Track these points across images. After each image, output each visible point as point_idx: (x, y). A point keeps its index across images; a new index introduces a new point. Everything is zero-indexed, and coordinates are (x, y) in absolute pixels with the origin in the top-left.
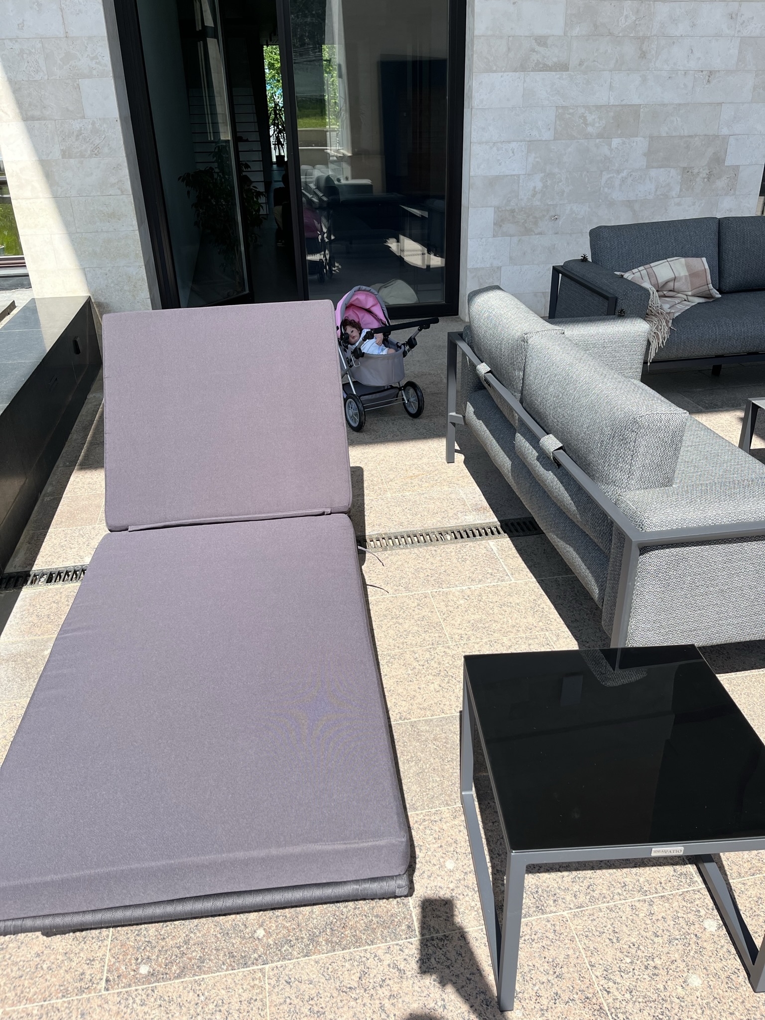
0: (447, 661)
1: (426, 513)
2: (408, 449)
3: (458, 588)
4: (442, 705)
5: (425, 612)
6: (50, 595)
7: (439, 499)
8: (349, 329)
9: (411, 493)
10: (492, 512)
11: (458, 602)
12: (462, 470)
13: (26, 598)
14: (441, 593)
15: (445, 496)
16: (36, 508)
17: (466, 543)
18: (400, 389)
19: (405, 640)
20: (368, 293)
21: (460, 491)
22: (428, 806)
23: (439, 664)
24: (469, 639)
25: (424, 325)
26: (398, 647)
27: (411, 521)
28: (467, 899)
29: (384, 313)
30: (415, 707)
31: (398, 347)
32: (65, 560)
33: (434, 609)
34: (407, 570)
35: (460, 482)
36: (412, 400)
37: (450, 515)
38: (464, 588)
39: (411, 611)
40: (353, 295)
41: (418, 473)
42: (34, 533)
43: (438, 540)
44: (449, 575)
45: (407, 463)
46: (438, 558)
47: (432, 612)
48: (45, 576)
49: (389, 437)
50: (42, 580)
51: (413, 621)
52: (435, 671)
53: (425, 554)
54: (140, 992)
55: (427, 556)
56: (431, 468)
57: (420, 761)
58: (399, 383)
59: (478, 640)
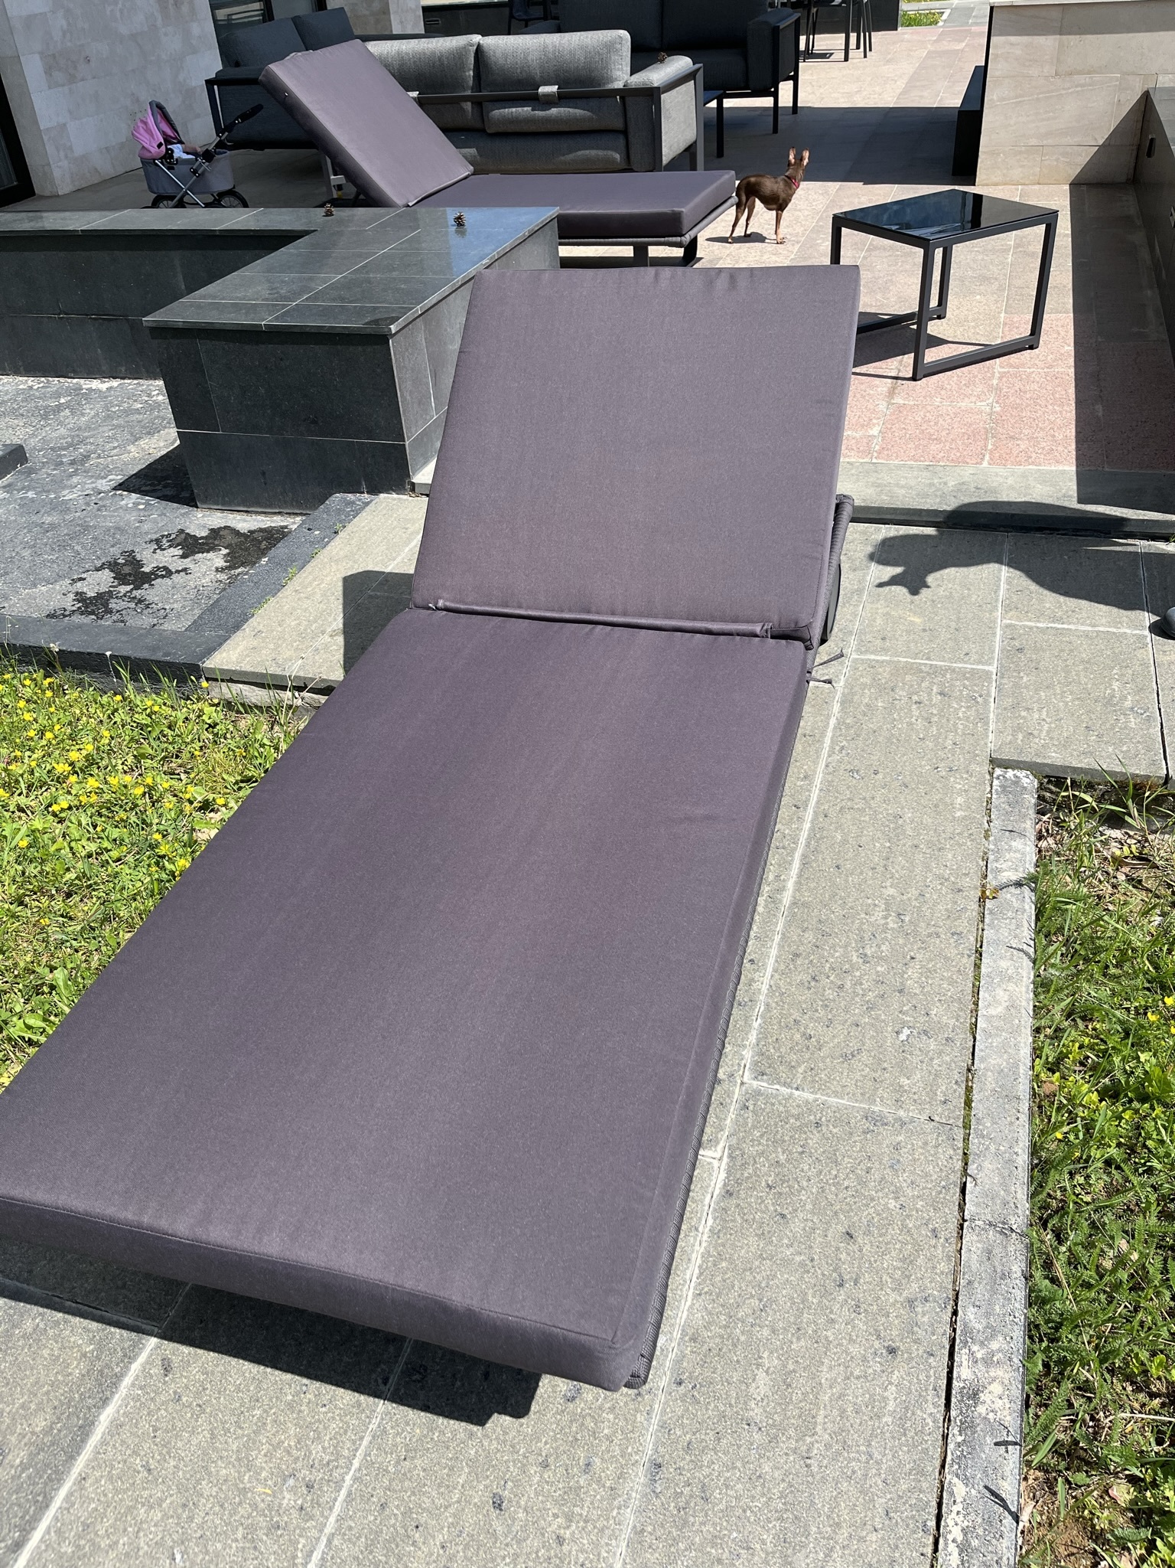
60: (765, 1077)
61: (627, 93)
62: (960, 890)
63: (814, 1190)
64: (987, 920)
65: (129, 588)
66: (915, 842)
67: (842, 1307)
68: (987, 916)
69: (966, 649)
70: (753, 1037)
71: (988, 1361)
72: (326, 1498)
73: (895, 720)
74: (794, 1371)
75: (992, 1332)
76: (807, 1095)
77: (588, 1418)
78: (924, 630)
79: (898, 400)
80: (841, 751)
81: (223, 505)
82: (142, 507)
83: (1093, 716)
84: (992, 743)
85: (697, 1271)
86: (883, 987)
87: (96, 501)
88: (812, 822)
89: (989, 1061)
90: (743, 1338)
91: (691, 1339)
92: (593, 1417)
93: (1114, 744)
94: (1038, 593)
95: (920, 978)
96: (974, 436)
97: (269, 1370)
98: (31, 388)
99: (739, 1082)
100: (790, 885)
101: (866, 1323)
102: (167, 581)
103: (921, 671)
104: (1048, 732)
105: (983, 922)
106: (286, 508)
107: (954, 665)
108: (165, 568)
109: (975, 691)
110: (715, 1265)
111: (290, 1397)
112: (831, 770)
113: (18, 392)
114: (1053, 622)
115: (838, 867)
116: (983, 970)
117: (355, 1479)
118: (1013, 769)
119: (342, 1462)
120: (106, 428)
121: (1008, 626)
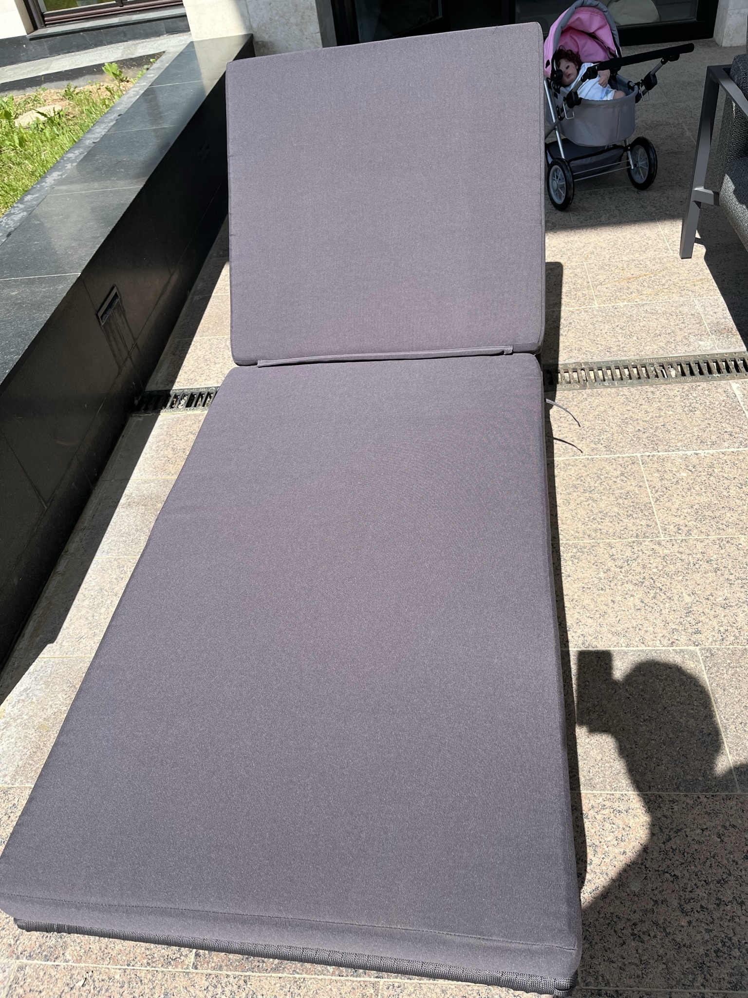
0: (655, 565)
1: (644, 335)
2: (628, 236)
3: (681, 453)
4: (643, 632)
5: (631, 486)
6: (188, 423)
7: (665, 313)
8: (564, 64)
9: (625, 303)
10: (739, 337)
11: (678, 474)
12: (702, 270)
13: (164, 425)
14: (655, 458)
15: (673, 308)
16: (184, 309)
17: (698, 384)
18: (625, 149)
19: (599, 526)
20: (595, 9)
21: (696, 302)
22: (611, 786)
23: (644, 567)
24: (689, 533)
25: (671, 55)
26: (589, 536)
27: (622, 346)
28: (654, 942)
29: (614, 38)
30: (605, 629)
31: (628, 88)
32: (208, 378)
33: (643, 482)
34: (611, 419)
35: (697, 288)
36: (640, 164)
37: (678, 339)
38: (689, 453)
39: (611, 482)
40: (573, 13)
41: (638, 273)
42: (179, 342)
43: (657, 376)
44: (669, 431)
45: (625, 258)
46: (655, 405)
47: (640, 486)
48: (185, 398)
49: (603, 219)
50: (183, 402)
51: (612, 498)
52: (637, 577)
53: (637, 397)
54: (231, 979)
55: (641, 401)
56: (657, 266)
57: (605, 713)
58: (625, 141)
59: (703, 537)
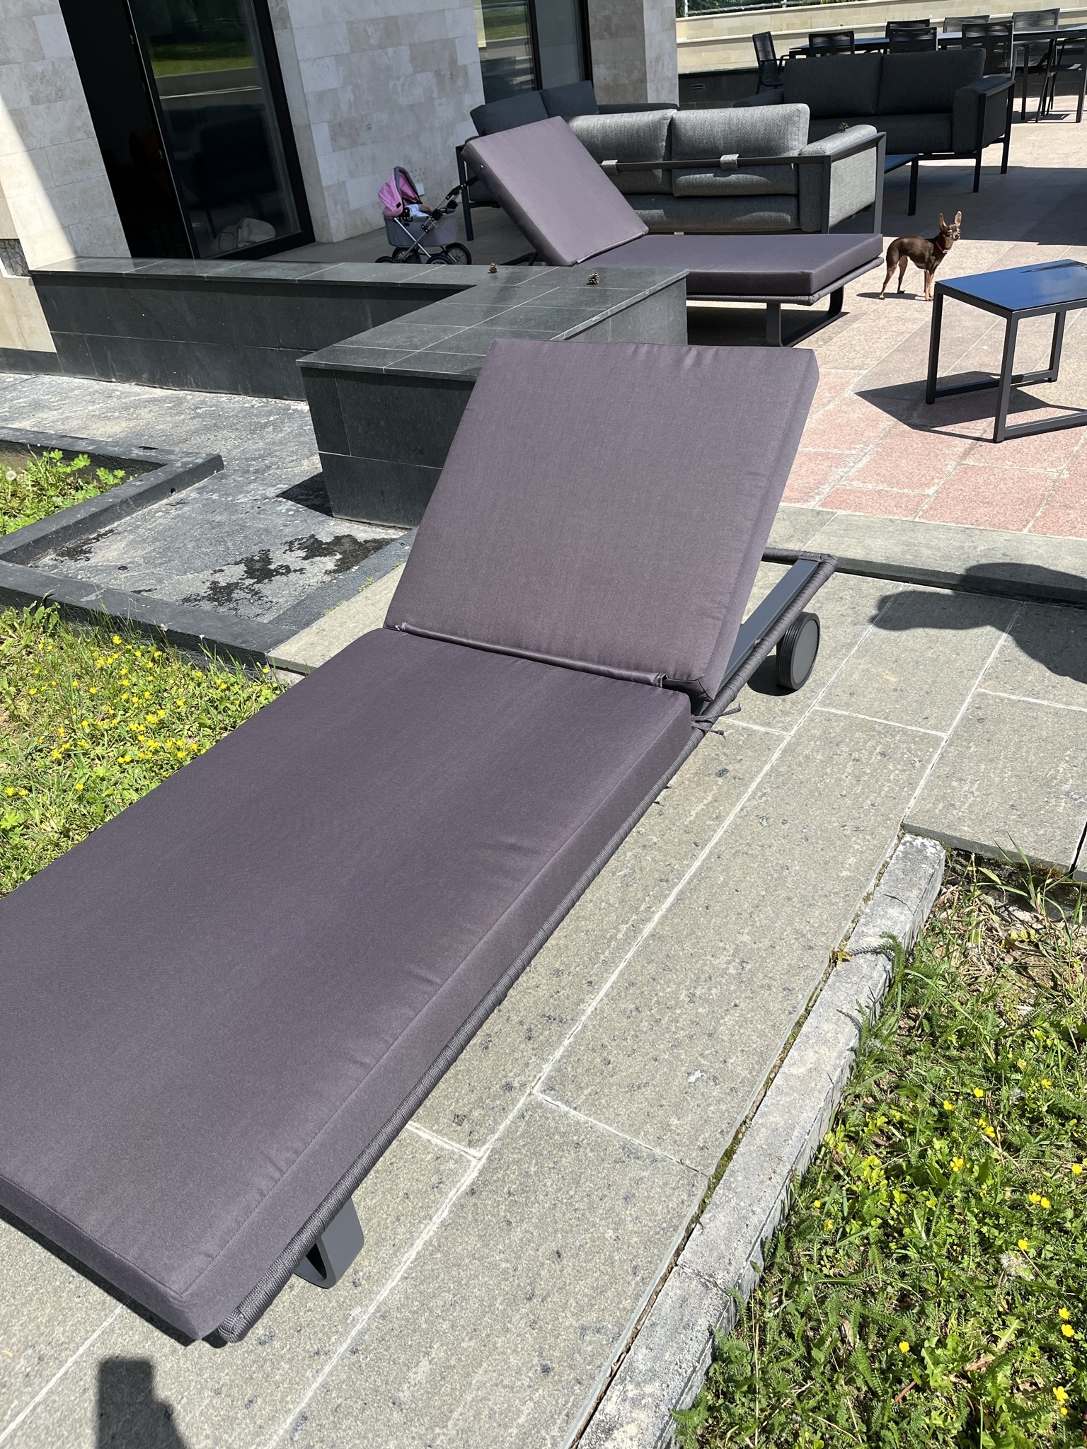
60: (553, 1092)
61: (801, 161)
62: (811, 948)
63: (546, 1206)
64: (829, 982)
65: (252, 581)
66: (791, 895)
67: (521, 1319)
68: (831, 977)
69: (927, 712)
70: (558, 1054)
71: (636, 1402)
72: (48, 1372)
73: (826, 774)
74: (454, 1366)
75: (653, 1375)
76: (582, 1117)
77: (268, 1364)
78: (895, 690)
79: (970, 461)
80: (760, 798)
81: (352, 516)
82: (291, 513)
83: (1024, 795)
84: (909, 809)
85: (414, 1256)
86: (695, 1029)
87: (259, 506)
88: (704, 861)
89: (770, 1117)
90: (424, 1326)
91: (381, 1316)
92: (273, 1363)
93: (1032, 826)
94: (1026, 665)
95: (734, 1026)
96: (1028, 502)
97: (53, 1257)
98: (253, 406)
99: (528, 1092)
100: (656, 918)
101: (535, 1339)
102: (284, 578)
103: (874, 730)
104: (971, 805)
105: (825, 982)
106: (399, 523)
107: (909, 727)
108: (287, 567)
109: (917, 756)
110: (431, 1255)
111: (58, 1283)
112: (744, 815)
113: (243, 409)
114: (1029, 696)
115: (707, 908)
116: (804, 1029)
117: (76, 1363)
118: (923, 837)
119: (72, 1346)
120: (292, 444)
121: (979, 695)
